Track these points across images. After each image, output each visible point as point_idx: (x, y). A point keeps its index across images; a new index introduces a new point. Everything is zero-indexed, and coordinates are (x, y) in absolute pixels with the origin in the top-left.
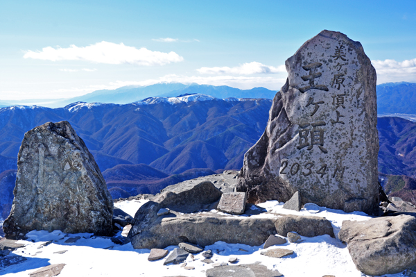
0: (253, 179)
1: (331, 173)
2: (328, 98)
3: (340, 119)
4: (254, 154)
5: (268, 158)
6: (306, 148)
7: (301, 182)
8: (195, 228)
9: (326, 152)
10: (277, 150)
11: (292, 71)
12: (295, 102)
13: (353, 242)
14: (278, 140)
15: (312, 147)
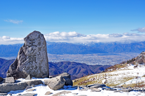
0: (13, 73)
1: (38, 68)
2: (37, 48)
3: (40, 54)
4: (13, 65)
5: (19, 66)
6: (31, 62)
7: (30, 72)
8: (4, 88)
9: (37, 63)
10: (22, 64)
11: (26, 41)
12: (27, 50)
13: (50, 84)
14: (22, 60)
15: (33, 62)
